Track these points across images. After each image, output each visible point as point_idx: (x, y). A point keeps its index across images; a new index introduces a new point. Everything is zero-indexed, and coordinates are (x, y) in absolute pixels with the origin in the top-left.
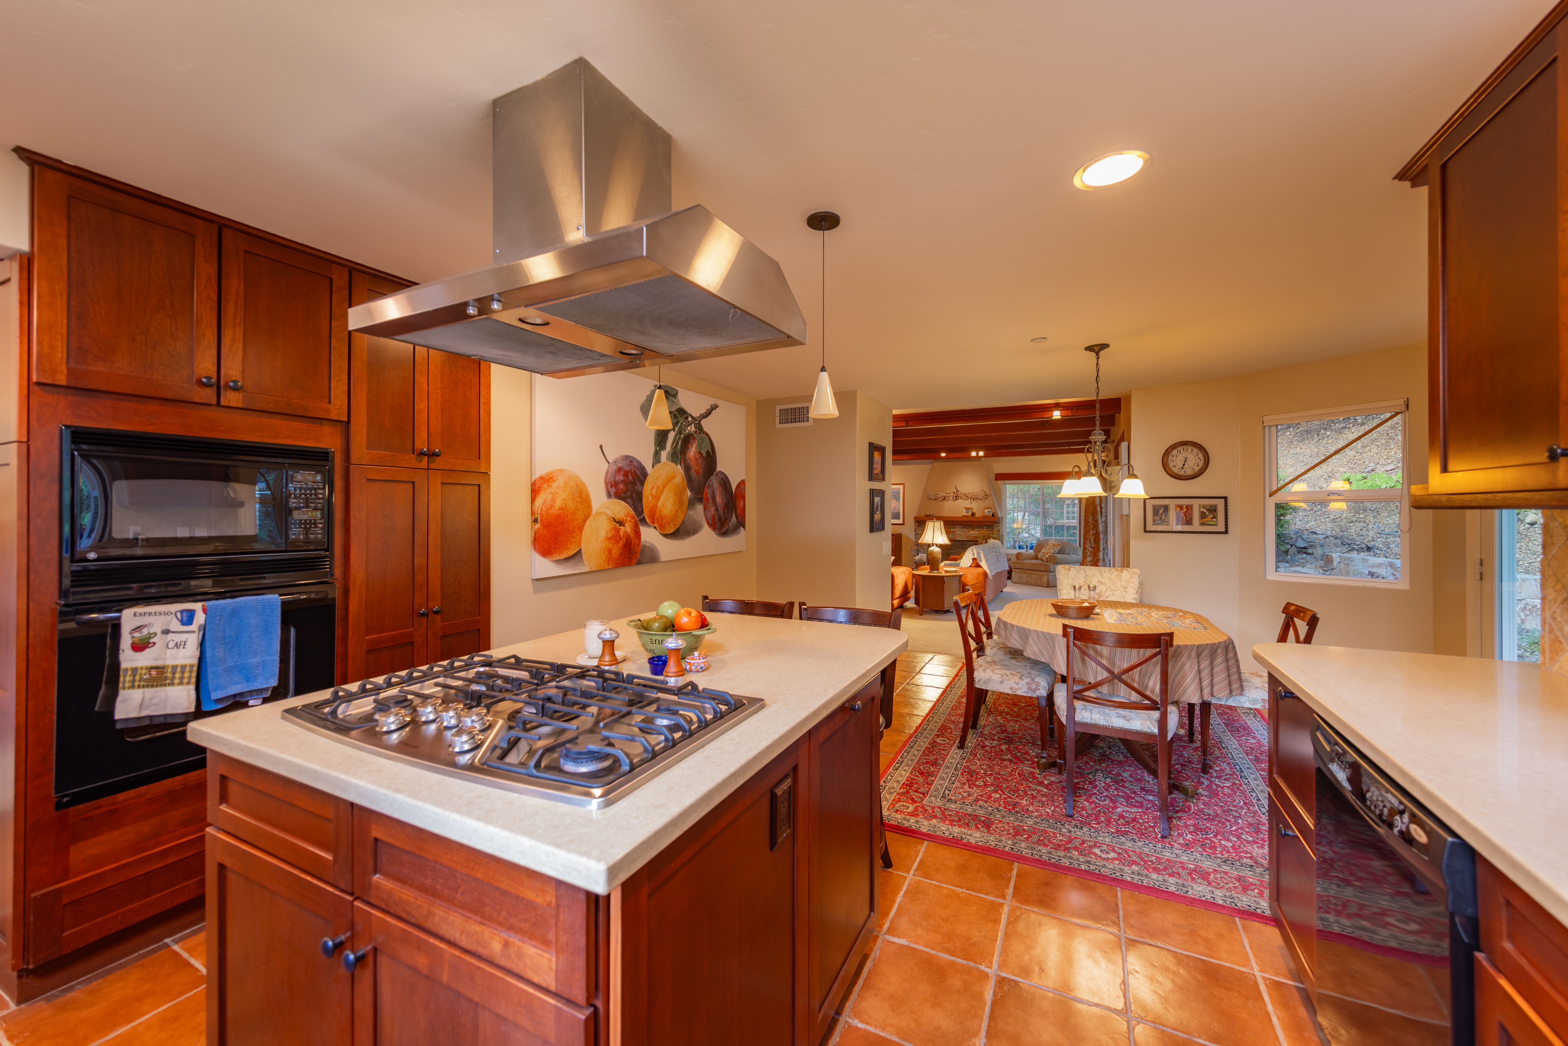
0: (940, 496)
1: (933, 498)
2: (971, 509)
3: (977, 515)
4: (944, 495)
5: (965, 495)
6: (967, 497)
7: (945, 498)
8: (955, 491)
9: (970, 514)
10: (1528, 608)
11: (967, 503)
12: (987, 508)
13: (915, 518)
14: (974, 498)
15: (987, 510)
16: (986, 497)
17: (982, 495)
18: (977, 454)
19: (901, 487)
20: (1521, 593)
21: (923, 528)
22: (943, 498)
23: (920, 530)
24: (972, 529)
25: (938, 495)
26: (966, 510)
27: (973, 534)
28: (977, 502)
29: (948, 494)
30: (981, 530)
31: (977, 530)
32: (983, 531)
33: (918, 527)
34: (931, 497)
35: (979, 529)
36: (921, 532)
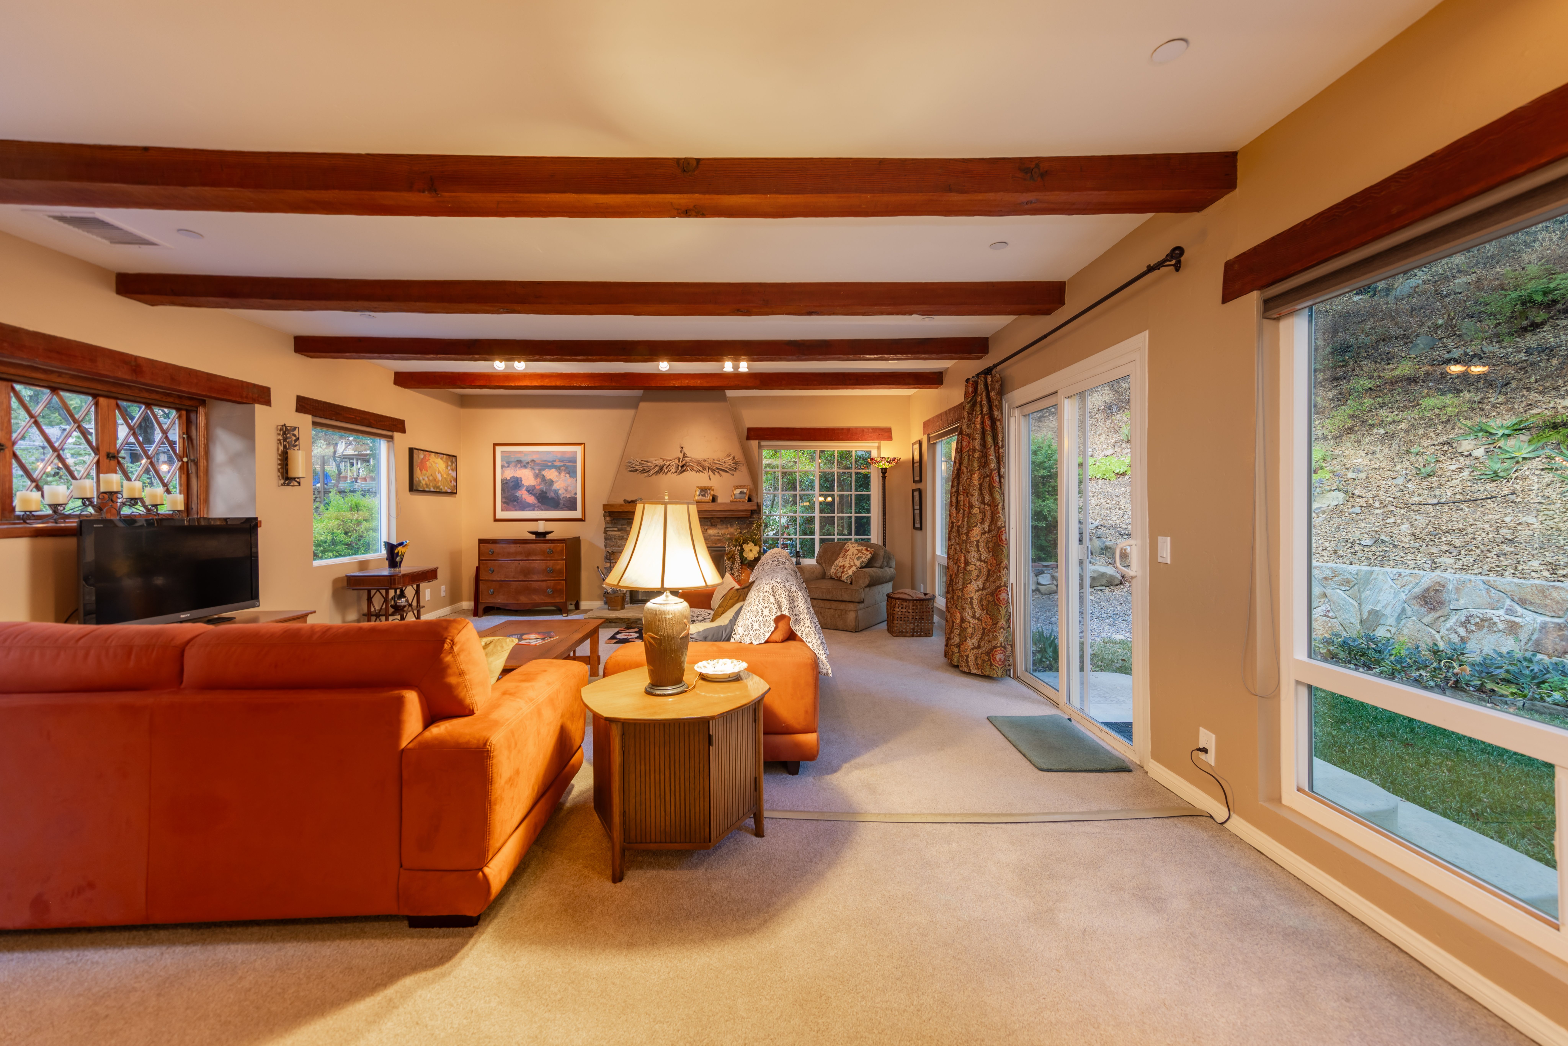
0: (652, 465)
1: (640, 468)
2: (710, 488)
3: (719, 500)
4: (661, 462)
5: (699, 463)
6: (702, 467)
7: (661, 469)
8: (681, 456)
9: (709, 498)
10: (1473, 622)
11: (703, 479)
12: (738, 487)
13: (604, 506)
14: (715, 469)
15: (738, 491)
16: (735, 467)
17: (729, 462)
18: (736, 367)
19: (579, 450)
20: (1457, 600)
21: (622, 525)
22: (657, 468)
23: (615, 529)
24: (712, 525)
25: (649, 464)
26: (701, 492)
27: (714, 536)
28: (721, 476)
29: (668, 461)
30: (728, 528)
31: (720, 527)
32: (731, 530)
33: (612, 523)
34: (636, 467)
35: (724, 526)
36: (619, 533)
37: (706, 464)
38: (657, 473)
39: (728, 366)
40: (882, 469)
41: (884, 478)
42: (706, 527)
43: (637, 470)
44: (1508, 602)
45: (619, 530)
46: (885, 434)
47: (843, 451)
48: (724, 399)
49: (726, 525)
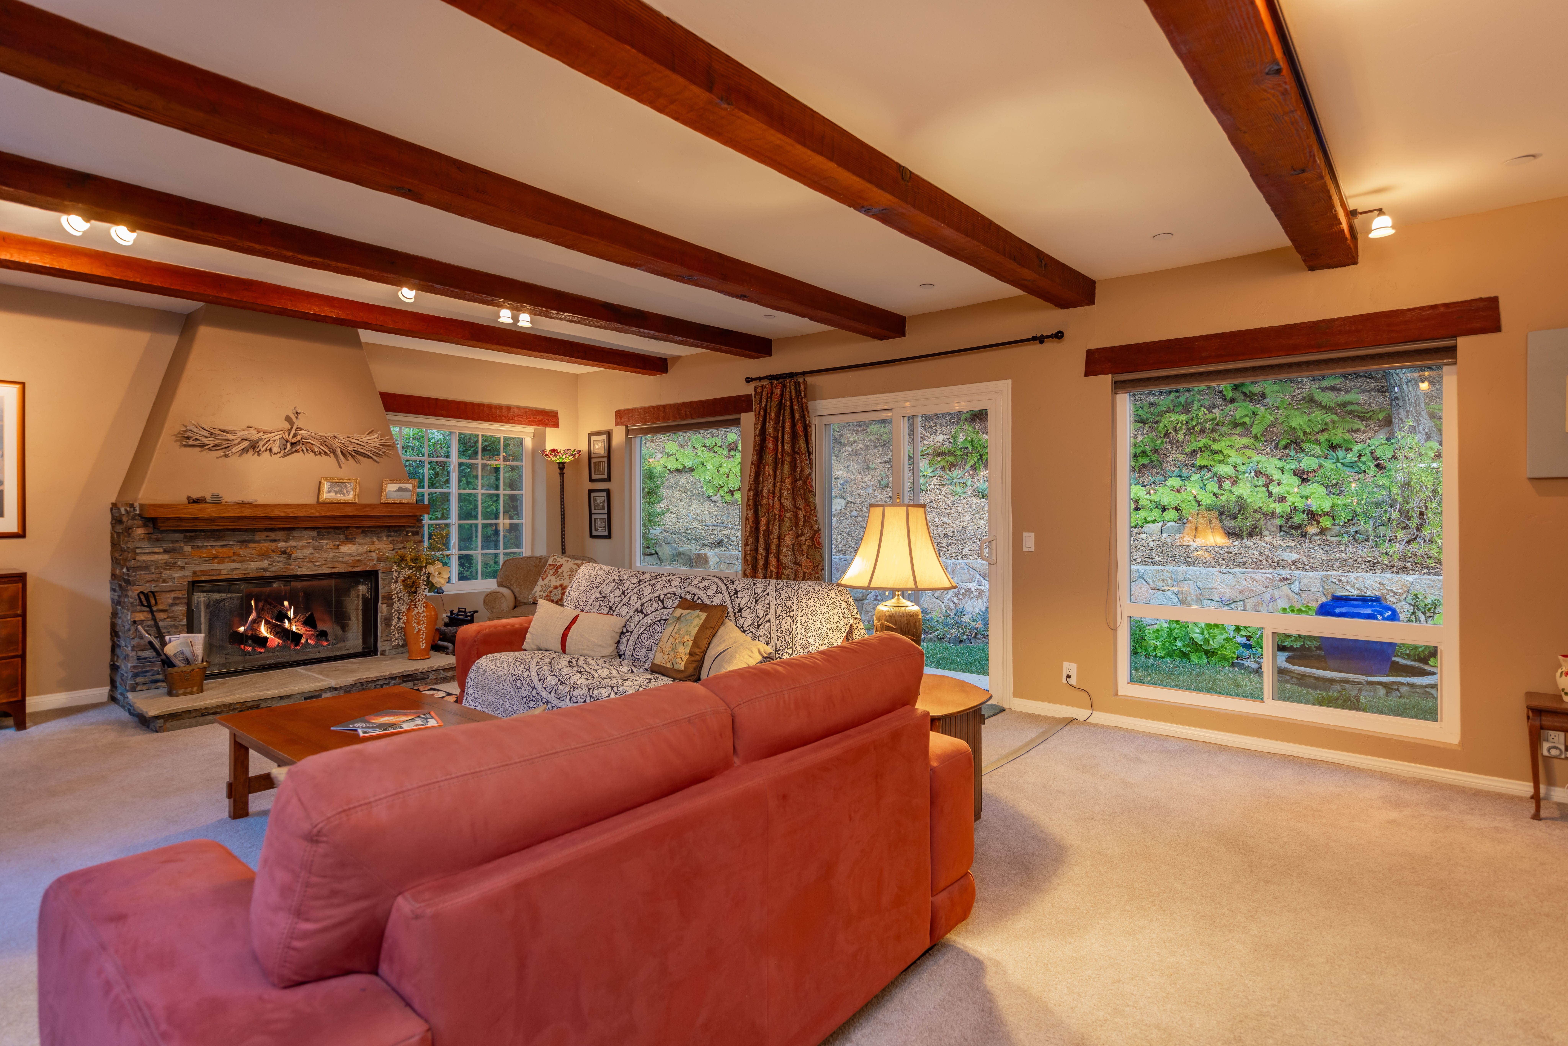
0: (235, 438)
1: (211, 442)
4: (252, 435)
5: (321, 442)
6: (328, 447)
7: (252, 445)
8: (291, 426)
12: (392, 481)
14: (351, 451)
15: (393, 487)
16: (383, 451)
17: (374, 443)
18: (515, 319)
21: (174, 542)
22: (246, 444)
23: (157, 550)
24: (347, 539)
25: (230, 436)
26: (332, 486)
27: (351, 555)
28: (358, 462)
29: (265, 432)
30: (373, 543)
31: (360, 540)
32: (379, 545)
33: (149, 540)
34: (204, 440)
35: (368, 540)
36: (166, 557)
37: (336, 444)
38: (245, 451)
39: (505, 316)
40: (559, 463)
41: (562, 474)
42: (337, 543)
43: (203, 446)
44: (978, 576)
45: (166, 551)
46: (549, 419)
47: (487, 436)
48: (357, 343)
49: (371, 537)
